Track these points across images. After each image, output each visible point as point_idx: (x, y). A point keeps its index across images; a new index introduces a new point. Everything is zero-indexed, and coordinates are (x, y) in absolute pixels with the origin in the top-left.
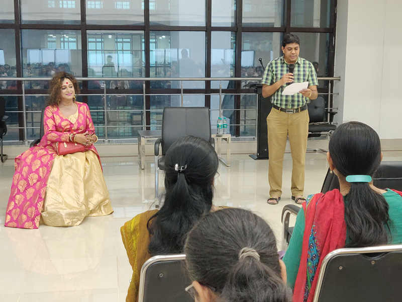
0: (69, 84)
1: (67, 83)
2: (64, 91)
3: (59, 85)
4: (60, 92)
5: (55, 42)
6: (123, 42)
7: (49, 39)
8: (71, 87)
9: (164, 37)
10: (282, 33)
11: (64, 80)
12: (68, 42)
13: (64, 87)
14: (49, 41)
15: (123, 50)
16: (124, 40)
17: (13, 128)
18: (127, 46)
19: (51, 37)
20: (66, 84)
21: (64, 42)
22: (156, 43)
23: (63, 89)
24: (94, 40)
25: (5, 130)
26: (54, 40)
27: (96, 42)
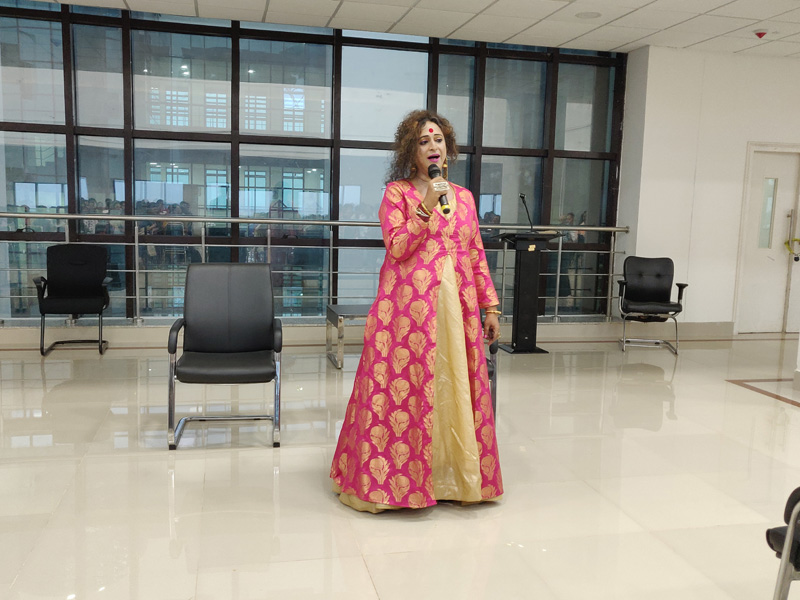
0: (435, 132)
1: (431, 130)
2: (424, 148)
3: (414, 135)
4: (416, 151)
5: (159, 173)
6: (255, 176)
7: (152, 170)
8: (440, 141)
9: (314, 170)
10: (540, 159)
11: (424, 123)
12: (178, 174)
13: (423, 140)
14: (153, 173)
15: (255, 187)
16: (257, 173)
17: (117, 297)
18: (262, 182)
19: (154, 167)
20: (428, 133)
21: (172, 174)
22: (303, 178)
23: (421, 144)
24: (215, 172)
25: (106, 301)
26: (159, 170)
27: (217, 175)
